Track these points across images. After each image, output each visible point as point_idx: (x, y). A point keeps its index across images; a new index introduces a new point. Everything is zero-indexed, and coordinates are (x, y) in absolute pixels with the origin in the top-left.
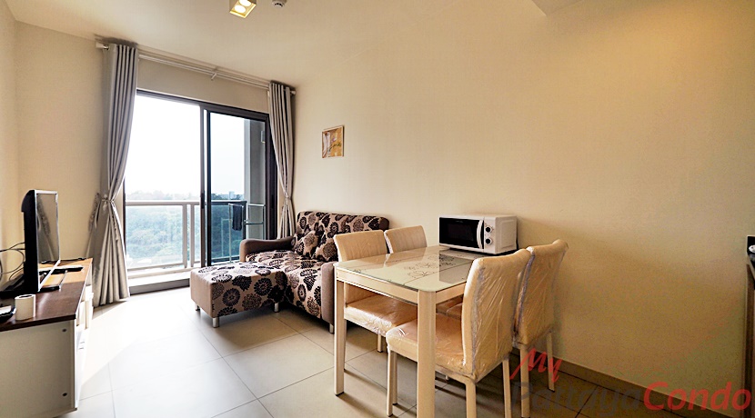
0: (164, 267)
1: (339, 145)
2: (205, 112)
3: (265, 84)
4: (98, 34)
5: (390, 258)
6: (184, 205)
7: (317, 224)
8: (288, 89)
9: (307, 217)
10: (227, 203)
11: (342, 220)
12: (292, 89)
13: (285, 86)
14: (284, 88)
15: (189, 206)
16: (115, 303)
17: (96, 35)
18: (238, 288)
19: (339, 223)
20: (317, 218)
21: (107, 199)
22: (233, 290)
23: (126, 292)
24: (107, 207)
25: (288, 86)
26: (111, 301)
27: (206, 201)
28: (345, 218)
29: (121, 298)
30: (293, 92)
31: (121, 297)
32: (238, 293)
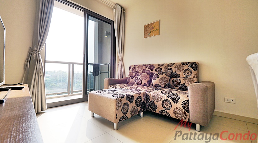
0: (58, 94)
1: (157, 30)
6: (69, 63)
9: (137, 67)
11: (164, 66)
12: (124, 9)
15: (71, 65)
18: (129, 102)
20: (144, 67)
21: (36, 50)
22: (127, 103)
24: (36, 55)
28: (166, 65)
29: (42, 110)
32: (128, 105)
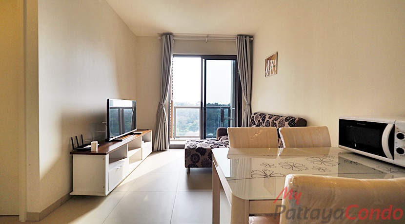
2: (204, 60)
3: (234, 38)
4: (159, 33)
5: (283, 151)
7: (259, 121)
8: (248, 37)
9: (255, 116)
10: (219, 108)
11: (272, 119)
12: (251, 37)
13: (246, 36)
14: (245, 37)
16: (163, 151)
17: (158, 34)
18: (199, 154)
19: (270, 121)
20: (259, 117)
22: (197, 155)
23: (168, 146)
25: (248, 36)
26: (162, 149)
27: (203, 106)
28: (274, 117)
30: (252, 39)
31: (166, 148)
32: (198, 156)
